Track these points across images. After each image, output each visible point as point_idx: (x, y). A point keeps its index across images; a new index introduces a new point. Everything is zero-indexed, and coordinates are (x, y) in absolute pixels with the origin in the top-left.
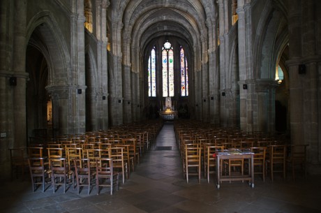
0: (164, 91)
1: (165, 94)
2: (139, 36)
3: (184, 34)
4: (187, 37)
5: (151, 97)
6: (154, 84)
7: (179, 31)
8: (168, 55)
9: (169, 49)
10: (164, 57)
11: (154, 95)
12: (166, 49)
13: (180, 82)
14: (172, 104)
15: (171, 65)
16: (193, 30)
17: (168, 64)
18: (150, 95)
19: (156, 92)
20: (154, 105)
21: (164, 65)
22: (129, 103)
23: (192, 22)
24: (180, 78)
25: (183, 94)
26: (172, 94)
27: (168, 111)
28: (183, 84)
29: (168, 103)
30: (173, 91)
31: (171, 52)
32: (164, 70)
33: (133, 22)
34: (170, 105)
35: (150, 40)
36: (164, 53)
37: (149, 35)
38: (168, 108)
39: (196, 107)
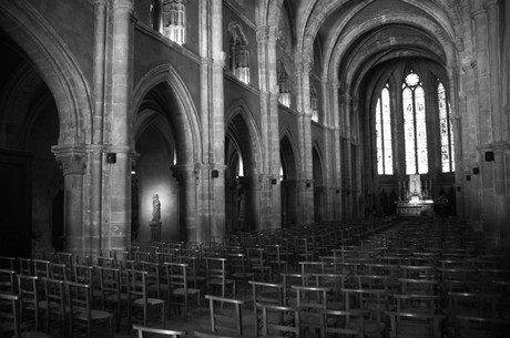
0: (407, 164)
1: (410, 170)
2: (337, 59)
3: (432, 48)
4: (438, 52)
5: (384, 175)
6: (389, 151)
7: (421, 43)
8: (414, 96)
9: (415, 87)
10: (407, 101)
11: (389, 171)
12: (410, 87)
13: (440, 145)
14: (423, 188)
15: (421, 116)
16: (443, 33)
17: (414, 114)
18: (380, 172)
19: (394, 166)
20: (388, 190)
21: (408, 116)
22: (308, 185)
23: (439, 17)
24: (439, 138)
25: (446, 169)
26: (424, 169)
27: (415, 201)
28: (445, 149)
29: (415, 186)
30: (426, 162)
31: (420, 92)
32: (408, 125)
33: (313, 30)
34: (419, 190)
35: (367, 68)
36: (407, 94)
37: (362, 58)
38: (415, 195)
39: (457, 192)
